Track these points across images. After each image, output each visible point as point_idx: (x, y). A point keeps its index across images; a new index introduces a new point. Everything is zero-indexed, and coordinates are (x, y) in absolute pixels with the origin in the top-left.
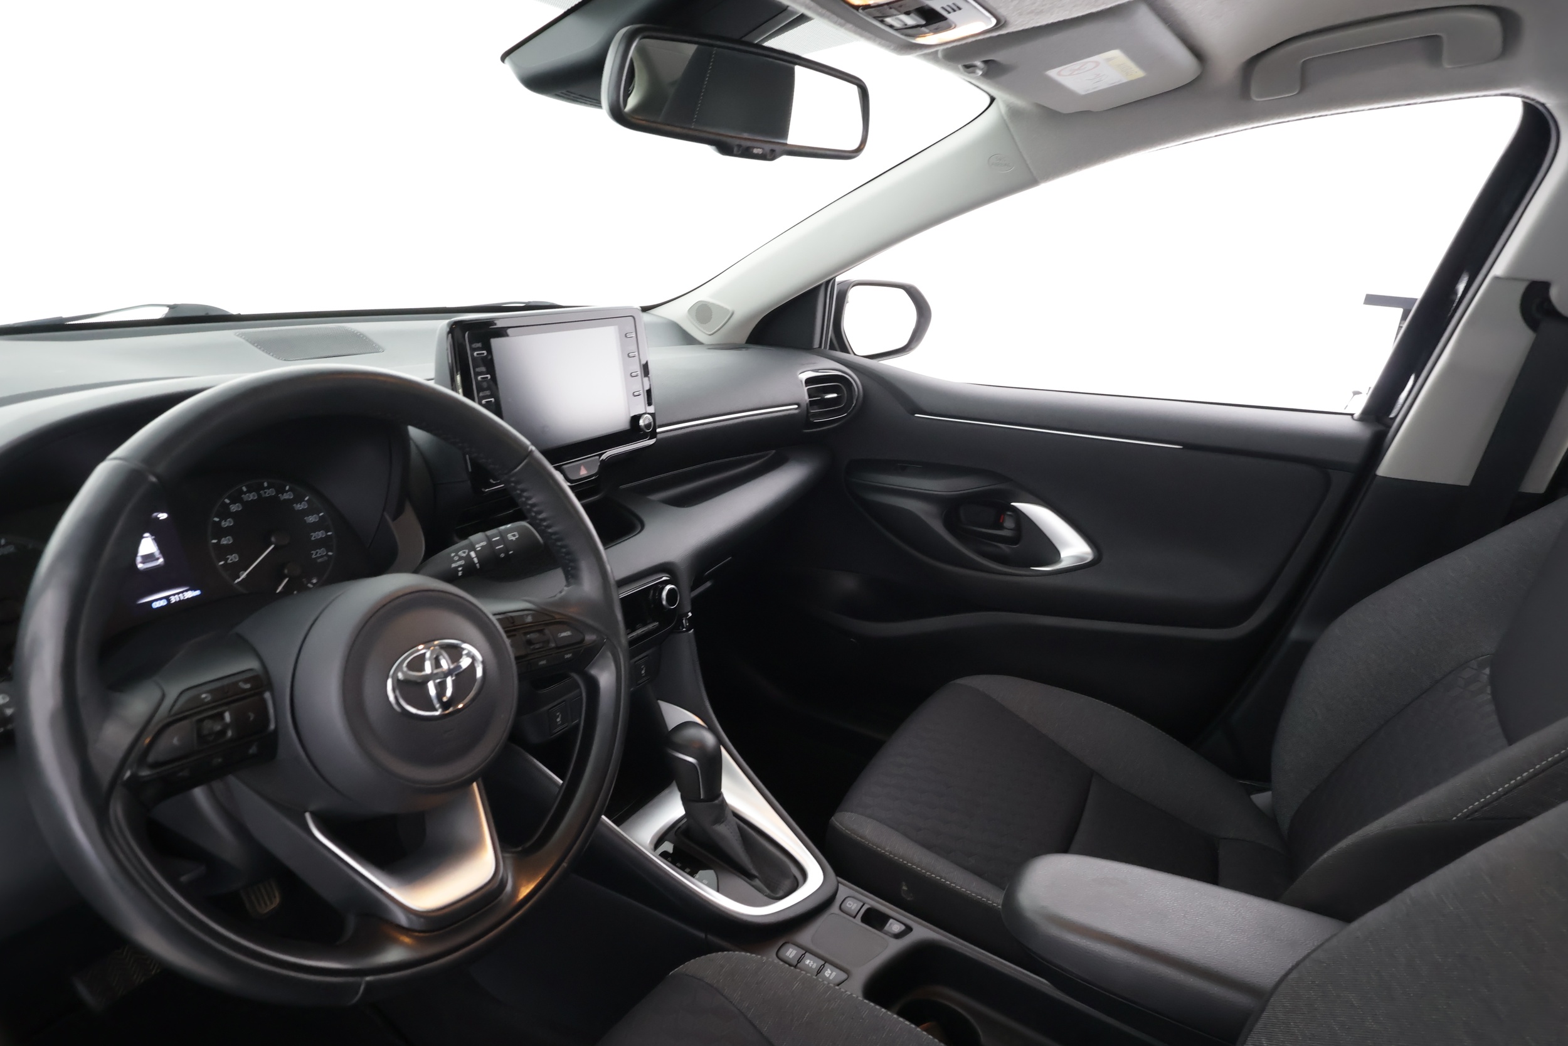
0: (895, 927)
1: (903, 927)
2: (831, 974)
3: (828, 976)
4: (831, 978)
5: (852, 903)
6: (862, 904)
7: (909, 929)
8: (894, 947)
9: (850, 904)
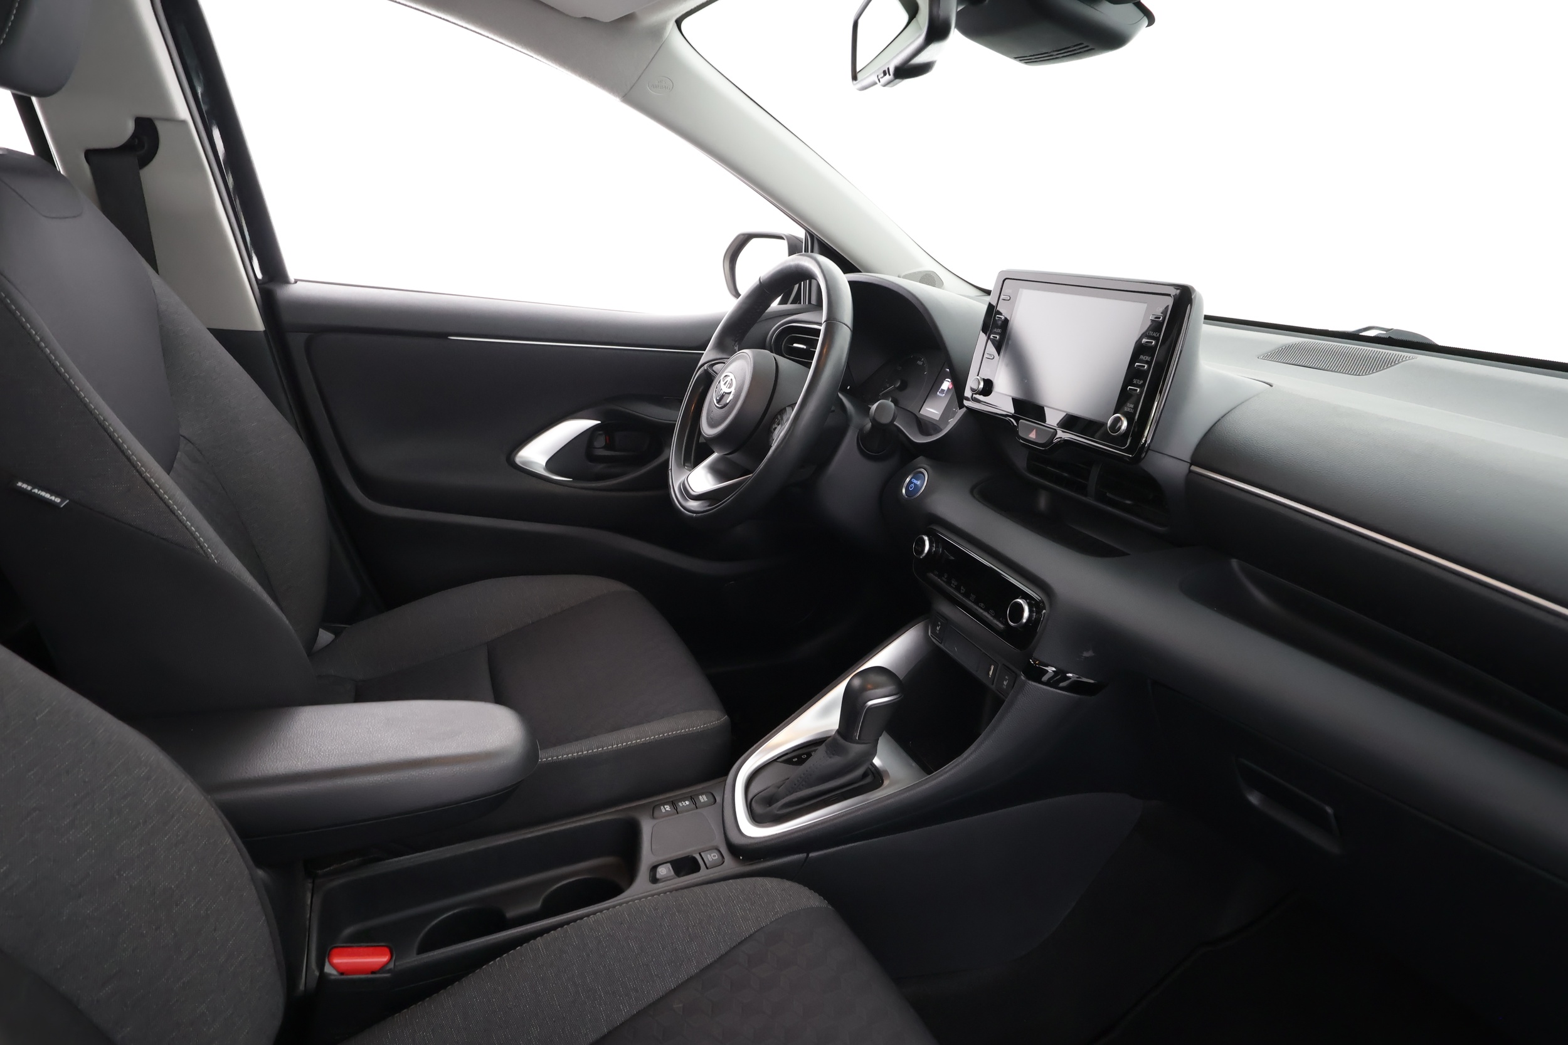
0: (663, 871)
1: (658, 876)
2: (665, 809)
3: (665, 806)
4: (662, 807)
5: (714, 858)
6: (708, 865)
7: (654, 880)
8: (647, 857)
9: (714, 856)
